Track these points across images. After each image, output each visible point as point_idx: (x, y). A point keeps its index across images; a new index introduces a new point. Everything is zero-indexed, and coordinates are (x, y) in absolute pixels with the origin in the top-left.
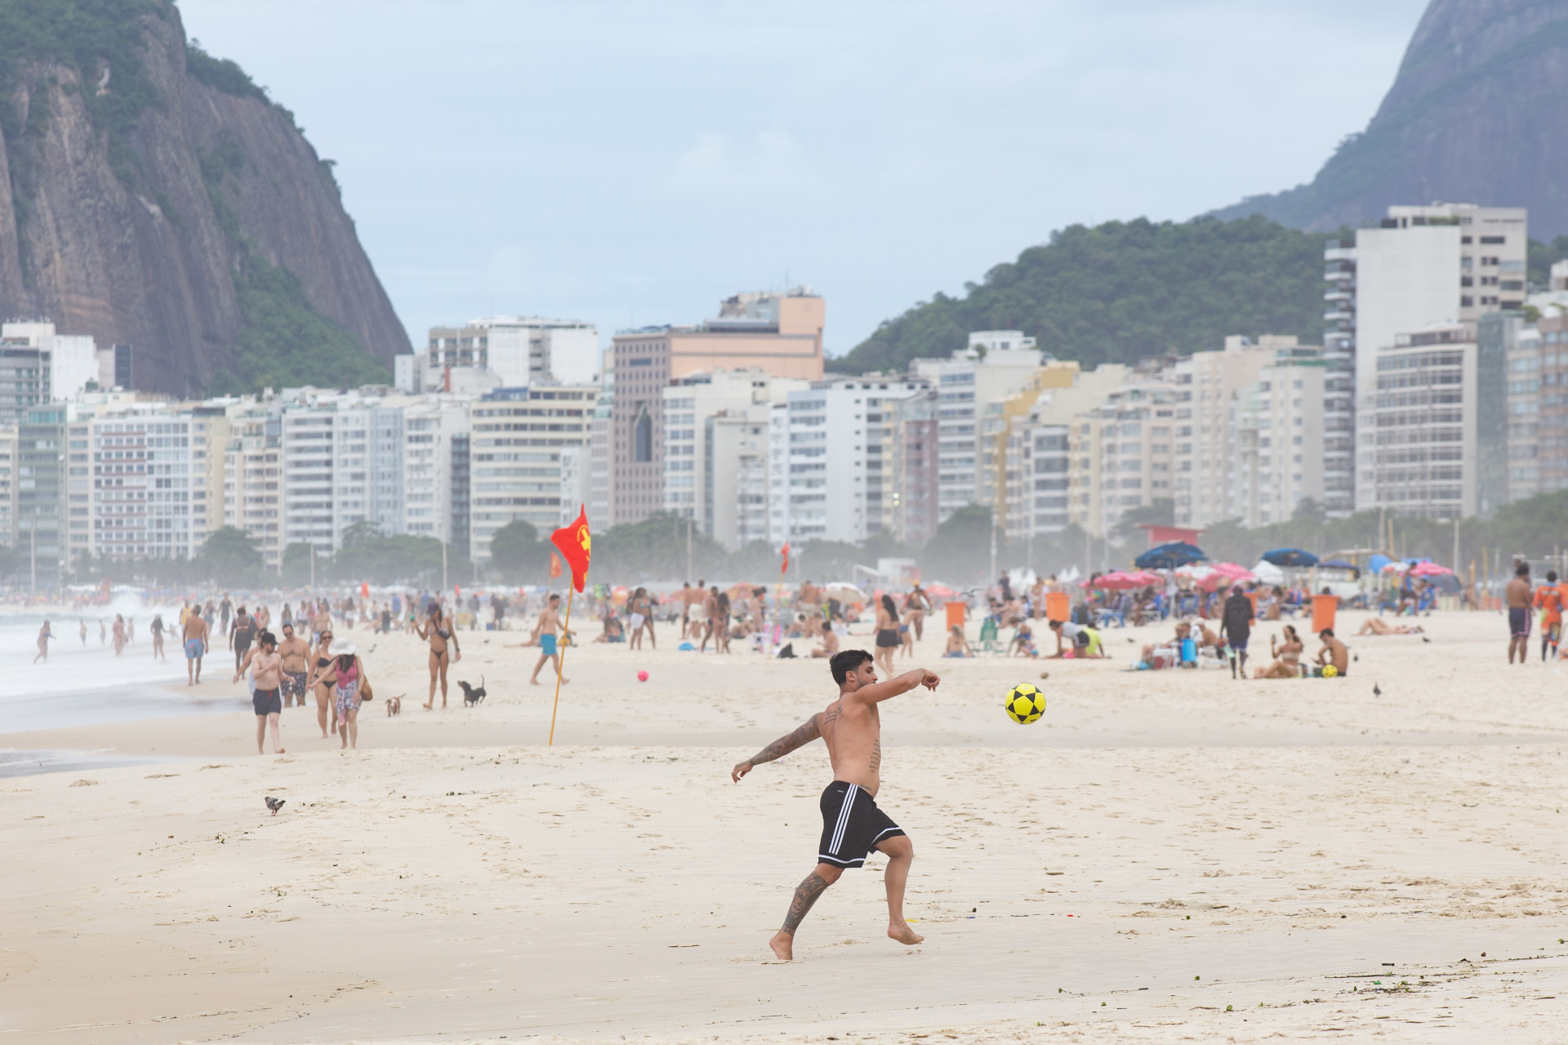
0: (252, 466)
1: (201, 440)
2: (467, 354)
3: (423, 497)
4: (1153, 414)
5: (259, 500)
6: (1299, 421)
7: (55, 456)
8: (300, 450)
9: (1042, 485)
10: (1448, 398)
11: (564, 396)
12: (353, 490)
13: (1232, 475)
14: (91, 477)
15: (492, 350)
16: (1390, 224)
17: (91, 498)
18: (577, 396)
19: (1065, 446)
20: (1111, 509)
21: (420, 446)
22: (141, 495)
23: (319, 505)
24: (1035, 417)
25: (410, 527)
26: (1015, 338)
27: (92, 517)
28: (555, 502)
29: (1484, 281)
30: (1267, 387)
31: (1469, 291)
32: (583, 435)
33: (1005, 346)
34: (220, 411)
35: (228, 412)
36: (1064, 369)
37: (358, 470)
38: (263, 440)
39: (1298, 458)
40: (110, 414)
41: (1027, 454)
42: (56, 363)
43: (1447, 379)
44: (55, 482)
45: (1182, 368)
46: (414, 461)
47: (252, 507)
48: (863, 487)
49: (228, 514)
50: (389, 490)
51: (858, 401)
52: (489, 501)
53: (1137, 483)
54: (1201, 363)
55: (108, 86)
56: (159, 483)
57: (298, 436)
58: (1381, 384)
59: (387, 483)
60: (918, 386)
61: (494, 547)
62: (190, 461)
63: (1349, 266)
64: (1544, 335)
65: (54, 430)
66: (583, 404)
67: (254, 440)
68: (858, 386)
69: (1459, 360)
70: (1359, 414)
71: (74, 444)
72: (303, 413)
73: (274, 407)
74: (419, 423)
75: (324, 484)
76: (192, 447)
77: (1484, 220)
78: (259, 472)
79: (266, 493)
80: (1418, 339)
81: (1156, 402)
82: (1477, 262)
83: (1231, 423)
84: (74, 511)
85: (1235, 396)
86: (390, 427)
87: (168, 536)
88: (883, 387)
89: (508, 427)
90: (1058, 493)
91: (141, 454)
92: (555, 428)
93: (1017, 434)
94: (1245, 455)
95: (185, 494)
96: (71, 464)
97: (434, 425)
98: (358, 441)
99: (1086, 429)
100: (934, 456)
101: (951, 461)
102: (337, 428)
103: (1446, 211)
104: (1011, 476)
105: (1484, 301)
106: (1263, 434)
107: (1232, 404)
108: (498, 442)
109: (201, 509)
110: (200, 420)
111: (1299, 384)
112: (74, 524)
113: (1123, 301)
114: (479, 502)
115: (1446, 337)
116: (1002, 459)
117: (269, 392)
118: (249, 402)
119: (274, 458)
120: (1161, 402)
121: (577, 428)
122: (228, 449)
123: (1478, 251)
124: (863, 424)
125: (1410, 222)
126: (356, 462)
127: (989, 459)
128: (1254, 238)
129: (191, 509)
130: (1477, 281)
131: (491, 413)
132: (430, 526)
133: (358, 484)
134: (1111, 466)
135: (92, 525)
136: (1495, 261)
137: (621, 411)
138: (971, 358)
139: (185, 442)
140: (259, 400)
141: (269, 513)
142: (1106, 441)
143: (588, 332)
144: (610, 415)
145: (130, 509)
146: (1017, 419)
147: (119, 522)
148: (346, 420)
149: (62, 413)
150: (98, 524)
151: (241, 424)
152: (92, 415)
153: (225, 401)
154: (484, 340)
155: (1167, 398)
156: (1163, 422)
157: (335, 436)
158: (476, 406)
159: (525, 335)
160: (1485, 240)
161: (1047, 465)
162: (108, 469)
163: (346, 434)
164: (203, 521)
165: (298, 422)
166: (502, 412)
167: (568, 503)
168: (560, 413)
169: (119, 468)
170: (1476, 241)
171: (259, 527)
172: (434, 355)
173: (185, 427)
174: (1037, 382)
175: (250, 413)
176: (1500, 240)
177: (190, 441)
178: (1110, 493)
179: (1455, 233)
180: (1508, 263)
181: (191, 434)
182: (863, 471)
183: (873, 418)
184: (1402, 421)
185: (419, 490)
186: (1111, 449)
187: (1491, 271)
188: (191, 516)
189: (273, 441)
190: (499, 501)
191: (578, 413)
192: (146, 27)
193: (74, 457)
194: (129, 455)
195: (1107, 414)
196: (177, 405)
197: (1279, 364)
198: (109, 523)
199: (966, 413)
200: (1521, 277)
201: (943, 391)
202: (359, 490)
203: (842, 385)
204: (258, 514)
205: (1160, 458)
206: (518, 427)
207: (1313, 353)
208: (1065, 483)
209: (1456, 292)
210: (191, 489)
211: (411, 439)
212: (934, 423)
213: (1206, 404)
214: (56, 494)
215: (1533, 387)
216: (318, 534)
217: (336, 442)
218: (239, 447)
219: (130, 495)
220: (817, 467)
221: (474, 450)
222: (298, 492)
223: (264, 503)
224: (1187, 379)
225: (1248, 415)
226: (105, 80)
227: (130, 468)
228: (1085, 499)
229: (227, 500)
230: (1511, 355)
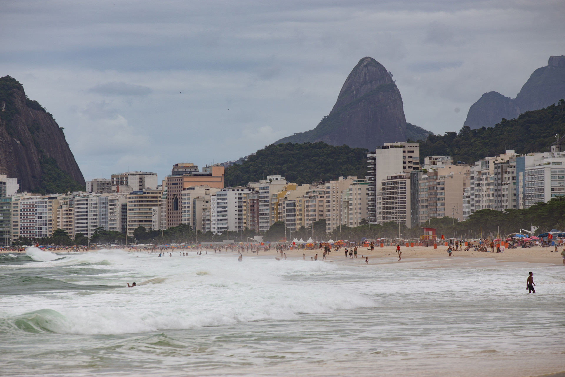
0: (65, 212)
1: (51, 206)
2: (122, 182)
3: (113, 220)
4: (319, 197)
5: (67, 222)
6: (360, 199)
7: (9, 210)
8: (79, 208)
9: (288, 216)
10: (402, 193)
11: (153, 193)
12: (94, 219)
13: (341, 213)
14: (19, 216)
15: (129, 181)
16: (385, 147)
17: (19, 222)
18: (156, 193)
19: (295, 205)
20: (308, 222)
21: (113, 207)
22: (33, 221)
23: (84, 223)
24: (286, 198)
25: (110, 228)
26: (279, 177)
27: (19, 227)
28: (151, 221)
29: (409, 162)
30: (351, 190)
31: (405, 165)
32: (158, 203)
33: (277, 179)
34: (56, 198)
35: (58, 198)
36: (293, 185)
37: (95, 213)
38: (68, 205)
39: (360, 208)
40: (24, 199)
41: (284, 208)
42: (7, 185)
43: (402, 188)
44: (9, 217)
45: (327, 185)
46: (111, 211)
47: (65, 224)
48: (237, 217)
49: (58, 225)
50: (104, 219)
51: (236, 194)
52: (132, 221)
53: (315, 215)
54: (332, 184)
55: (5, 109)
56: (38, 217)
57: (78, 204)
58: (383, 189)
59: (104, 217)
60: (252, 190)
61: (134, 233)
62: (47, 211)
63: (374, 159)
64: (429, 177)
65: (8, 203)
66: (158, 195)
67: (66, 205)
68: (236, 190)
69: (405, 183)
70: (377, 197)
71: (14, 207)
72: (79, 198)
73: (71, 197)
74: (112, 200)
75: (86, 217)
76: (48, 208)
77: (408, 146)
78: (67, 214)
79: (69, 220)
80: (393, 178)
81: (319, 194)
82: (407, 157)
83: (341, 199)
84: (14, 225)
85: (342, 192)
86: (104, 202)
87: (41, 232)
88: (242, 190)
89: (138, 201)
90: (293, 218)
91: (33, 210)
92: (150, 201)
93: (281, 202)
94: (345, 208)
95: (46, 220)
96: (13, 213)
97: (117, 201)
98: (95, 206)
99: (300, 201)
100: (258, 209)
101: (263, 209)
102: (89, 202)
103: (399, 144)
104: (279, 213)
105: (409, 167)
106: (350, 202)
107: (341, 194)
108: (135, 206)
109: (51, 224)
110: (50, 200)
111: (360, 189)
112: (14, 229)
113: (286, 165)
114: (129, 221)
115: (401, 177)
116: (277, 209)
117: (69, 193)
118: (64, 196)
119: (71, 210)
120: (321, 194)
121: (156, 201)
122: (58, 208)
123: (407, 154)
124: (237, 200)
125: (389, 147)
126: (95, 211)
127: (273, 209)
128: (320, 148)
129: (48, 224)
130: (407, 162)
131: (133, 198)
132: (116, 228)
133: (95, 217)
134: (308, 211)
135: (19, 229)
136: (411, 157)
137: (169, 197)
138: (267, 182)
139: (46, 206)
140: (66, 195)
141: (70, 225)
142: (306, 204)
143: (155, 176)
144: (166, 198)
145: (30, 224)
146: (281, 198)
147: (27, 228)
148: (92, 200)
149: (11, 199)
150: (21, 229)
151: (62, 201)
152: (19, 199)
153: (57, 195)
154: (127, 178)
155: (322, 193)
156: (322, 199)
157: (89, 204)
158: (128, 196)
159: (138, 176)
160: (409, 152)
161: (290, 211)
162: (24, 214)
163: (92, 204)
164: (51, 228)
165: (78, 201)
166: (136, 198)
167: (155, 222)
168: (152, 197)
169: (27, 214)
170: (406, 152)
171: (67, 229)
172: (113, 182)
173: (46, 202)
174: (286, 189)
175: (64, 198)
176: (413, 152)
177: (47, 206)
178: (308, 218)
179: (401, 150)
180: (415, 158)
181: (48, 204)
182: (237, 212)
183: (239, 198)
184: (390, 199)
185: (113, 219)
186: (307, 206)
187: (410, 160)
188: (48, 226)
189: (71, 205)
190: (135, 221)
191: (156, 197)
192: (15, 92)
193: (14, 211)
194: (30, 210)
195: (306, 197)
196: (43, 197)
197: (354, 184)
198: (24, 228)
199: (267, 197)
200: (419, 161)
201: (260, 191)
202: (95, 219)
203: (232, 190)
204: (67, 225)
205: (321, 209)
206: (140, 201)
207: (363, 181)
208: (295, 215)
209: (402, 165)
210: (48, 219)
211: (110, 205)
212: (258, 200)
213: (334, 194)
214: (9, 221)
215: (426, 190)
216: (84, 231)
217: (89, 206)
218: (61, 208)
219: (30, 221)
220: (225, 211)
221: (128, 208)
222: (78, 219)
223: (68, 222)
224: (329, 188)
225: (346, 197)
226: (4, 107)
227: (30, 214)
228: (301, 219)
229: (58, 222)
230: (420, 182)
